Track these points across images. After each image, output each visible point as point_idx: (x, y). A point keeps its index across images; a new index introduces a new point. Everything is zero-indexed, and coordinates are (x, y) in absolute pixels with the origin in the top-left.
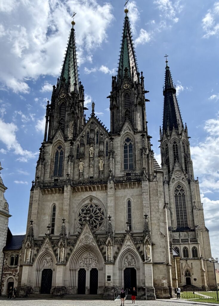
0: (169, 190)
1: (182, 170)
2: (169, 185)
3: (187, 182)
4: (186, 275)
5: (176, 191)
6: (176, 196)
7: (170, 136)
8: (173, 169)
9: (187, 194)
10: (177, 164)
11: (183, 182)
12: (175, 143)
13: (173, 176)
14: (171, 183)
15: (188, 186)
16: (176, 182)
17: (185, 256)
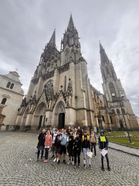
0: (106, 86)
1: (111, 76)
2: (106, 83)
3: (114, 81)
4: (120, 122)
5: (110, 85)
6: (110, 88)
7: (104, 65)
8: (107, 77)
9: (115, 85)
10: (108, 75)
11: (112, 81)
12: (106, 67)
13: (107, 80)
14: (107, 83)
15: (115, 82)
16: (109, 82)
17: (118, 113)
